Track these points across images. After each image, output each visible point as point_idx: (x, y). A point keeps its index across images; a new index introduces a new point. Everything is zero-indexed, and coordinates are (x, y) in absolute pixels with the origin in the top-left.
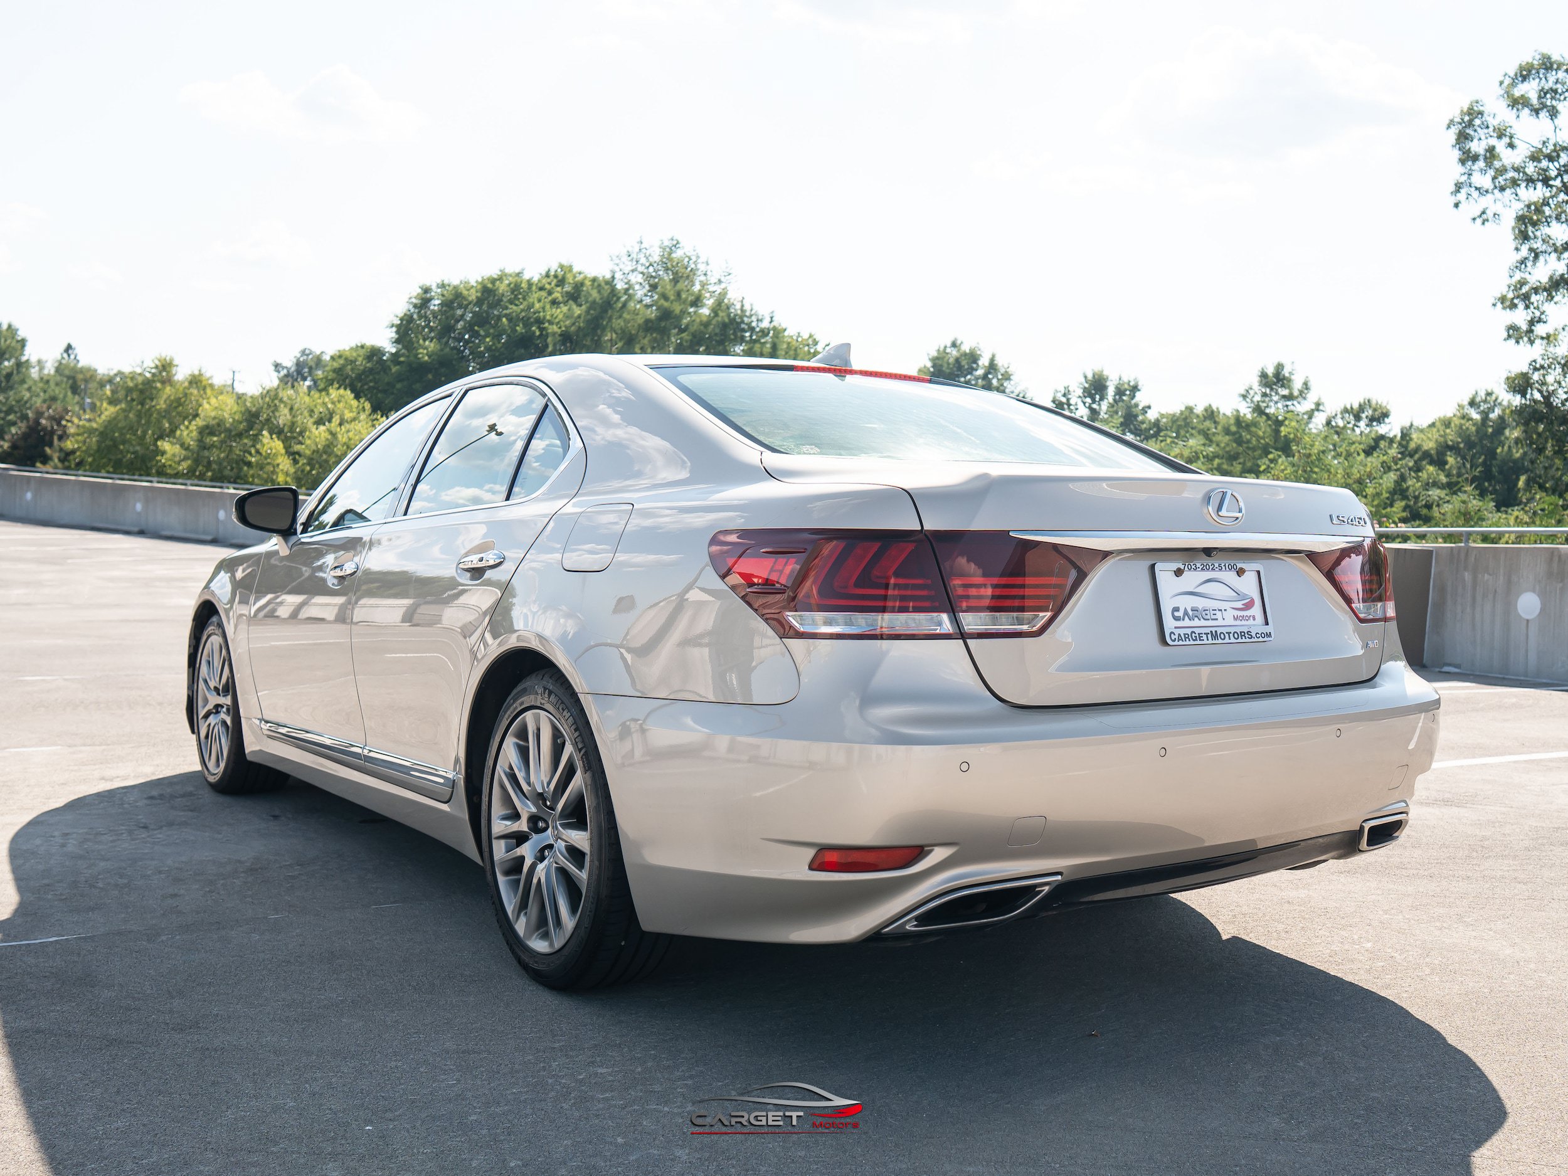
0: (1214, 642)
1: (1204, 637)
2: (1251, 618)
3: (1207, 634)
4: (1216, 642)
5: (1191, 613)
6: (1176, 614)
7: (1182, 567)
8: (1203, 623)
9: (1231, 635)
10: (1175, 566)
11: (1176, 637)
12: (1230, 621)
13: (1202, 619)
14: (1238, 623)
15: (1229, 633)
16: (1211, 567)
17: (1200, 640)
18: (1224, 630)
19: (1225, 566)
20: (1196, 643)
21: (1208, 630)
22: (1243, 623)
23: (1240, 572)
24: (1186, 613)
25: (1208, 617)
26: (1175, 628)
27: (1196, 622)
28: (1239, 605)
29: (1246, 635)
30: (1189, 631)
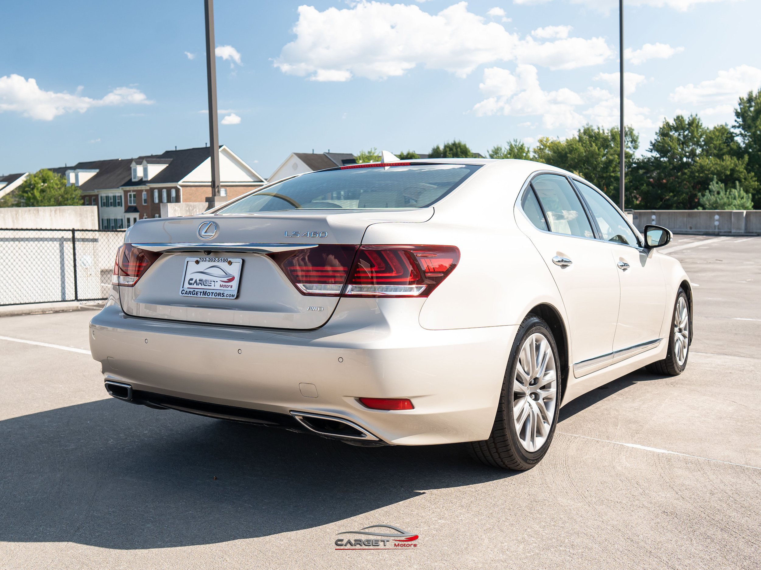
0: (203, 296)
1: (199, 293)
2: (230, 287)
3: (201, 292)
4: (205, 296)
5: (198, 282)
6: (191, 282)
7: (199, 259)
8: (203, 287)
9: (213, 294)
10: (196, 259)
11: (185, 292)
12: (217, 286)
13: (203, 285)
14: (222, 288)
15: (212, 293)
16: (214, 260)
17: (196, 295)
18: (211, 291)
19: (221, 260)
20: (194, 296)
21: (202, 291)
22: (225, 289)
23: (230, 263)
24: (196, 281)
25: (207, 284)
26: (188, 288)
27: (200, 287)
28: (225, 279)
29: (221, 295)
30: (192, 290)
